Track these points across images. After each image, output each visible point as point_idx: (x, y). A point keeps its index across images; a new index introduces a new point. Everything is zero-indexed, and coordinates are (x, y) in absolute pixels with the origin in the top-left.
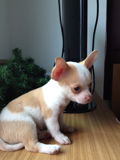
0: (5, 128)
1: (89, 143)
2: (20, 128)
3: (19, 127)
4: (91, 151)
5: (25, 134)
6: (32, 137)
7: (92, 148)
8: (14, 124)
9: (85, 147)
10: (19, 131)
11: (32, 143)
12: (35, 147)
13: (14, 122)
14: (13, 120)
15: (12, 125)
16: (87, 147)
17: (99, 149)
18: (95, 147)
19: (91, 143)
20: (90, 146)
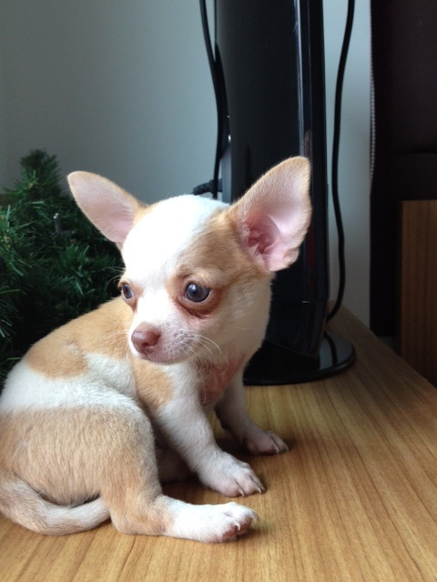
0: (29, 438)
1: (353, 489)
2: (91, 434)
3: (86, 431)
4: (370, 519)
5: (110, 460)
6: (139, 470)
7: (369, 506)
8: (66, 421)
9: (343, 504)
10: (89, 447)
11: (139, 498)
12: (151, 514)
13: (62, 412)
14: (56, 404)
15: (58, 426)
16: (347, 501)
17: (395, 506)
18: (380, 503)
19: (360, 487)
20: (361, 499)
